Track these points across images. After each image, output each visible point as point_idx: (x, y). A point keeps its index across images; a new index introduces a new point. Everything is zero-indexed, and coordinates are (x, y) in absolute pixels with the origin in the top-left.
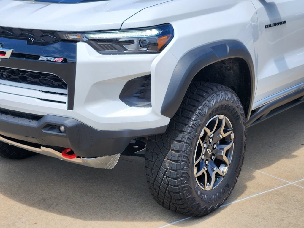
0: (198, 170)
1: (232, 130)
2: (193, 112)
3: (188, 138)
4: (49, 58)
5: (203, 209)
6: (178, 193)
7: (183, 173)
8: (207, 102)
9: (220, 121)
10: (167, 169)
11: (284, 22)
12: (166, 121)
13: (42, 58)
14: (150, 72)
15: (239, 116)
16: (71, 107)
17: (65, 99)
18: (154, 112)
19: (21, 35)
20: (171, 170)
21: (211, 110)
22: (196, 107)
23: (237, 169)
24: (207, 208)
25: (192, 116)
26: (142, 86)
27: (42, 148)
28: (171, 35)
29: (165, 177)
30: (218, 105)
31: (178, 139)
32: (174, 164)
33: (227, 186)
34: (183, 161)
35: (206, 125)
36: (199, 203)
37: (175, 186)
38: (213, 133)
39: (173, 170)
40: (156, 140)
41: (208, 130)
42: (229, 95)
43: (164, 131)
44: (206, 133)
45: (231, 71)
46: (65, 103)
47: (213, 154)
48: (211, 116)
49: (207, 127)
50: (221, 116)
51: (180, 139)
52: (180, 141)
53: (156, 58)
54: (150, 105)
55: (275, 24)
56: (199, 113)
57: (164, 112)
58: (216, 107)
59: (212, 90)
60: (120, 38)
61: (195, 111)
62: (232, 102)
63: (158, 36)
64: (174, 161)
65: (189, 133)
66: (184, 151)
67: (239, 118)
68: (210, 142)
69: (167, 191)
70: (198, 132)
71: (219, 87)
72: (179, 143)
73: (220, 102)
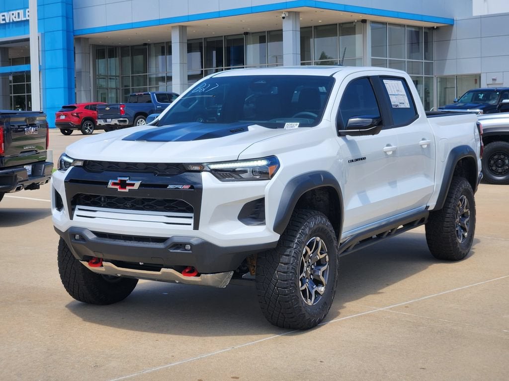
0: (302, 285)
1: (327, 252)
2: (297, 231)
3: (295, 252)
4: (177, 186)
5: (308, 320)
6: (288, 302)
7: (292, 283)
8: (308, 224)
9: (317, 243)
10: (277, 280)
11: (364, 158)
12: (276, 237)
13: (170, 187)
14: (264, 195)
15: (332, 239)
16: (196, 227)
17: (191, 221)
18: (268, 229)
19: (146, 169)
20: (281, 280)
21: (311, 231)
22: (299, 228)
23: (332, 289)
24: (310, 321)
25: (296, 234)
26: (257, 208)
27: (163, 270)
28: (277, 165)
29: (276, 288)
30: (316, 227)
31: (286, 253)
32: (284, 275)
33: (325, 303)
34: (291, 272)
35: (307, 244)
36: (304, 314)
37: (285, 295)
38: (312, 253)
39: (283, 281)
40: (266, 257)
41: (308, 249)
42: (324, 219)
43: (275, 246)
44: (307, 252)
45: (322, 202)
46: (190, 224)
47: (311, 274)
48: (311, 236)
49: (308, 246)
50: (318, 239)
51: (288, 254)
52: (288, 255)
53: (268, 184)
54: (264, 224)
55: (357, 160)
56: (302, 232)
57: (276, 229)
58: (315, 228)
59: (311, 214)
60: (236, 168)
61: (299, 230)
62: (327, 226)
63: (268, 165)
64: (284, 273)
65: (295, 248)
66: (292, 264)
67: (333, 241)
68: (309, 262)
69: (277, 302)
70: (302, 248)
71: (316, 212)
72: (287, 257)
73: (318, 224)
